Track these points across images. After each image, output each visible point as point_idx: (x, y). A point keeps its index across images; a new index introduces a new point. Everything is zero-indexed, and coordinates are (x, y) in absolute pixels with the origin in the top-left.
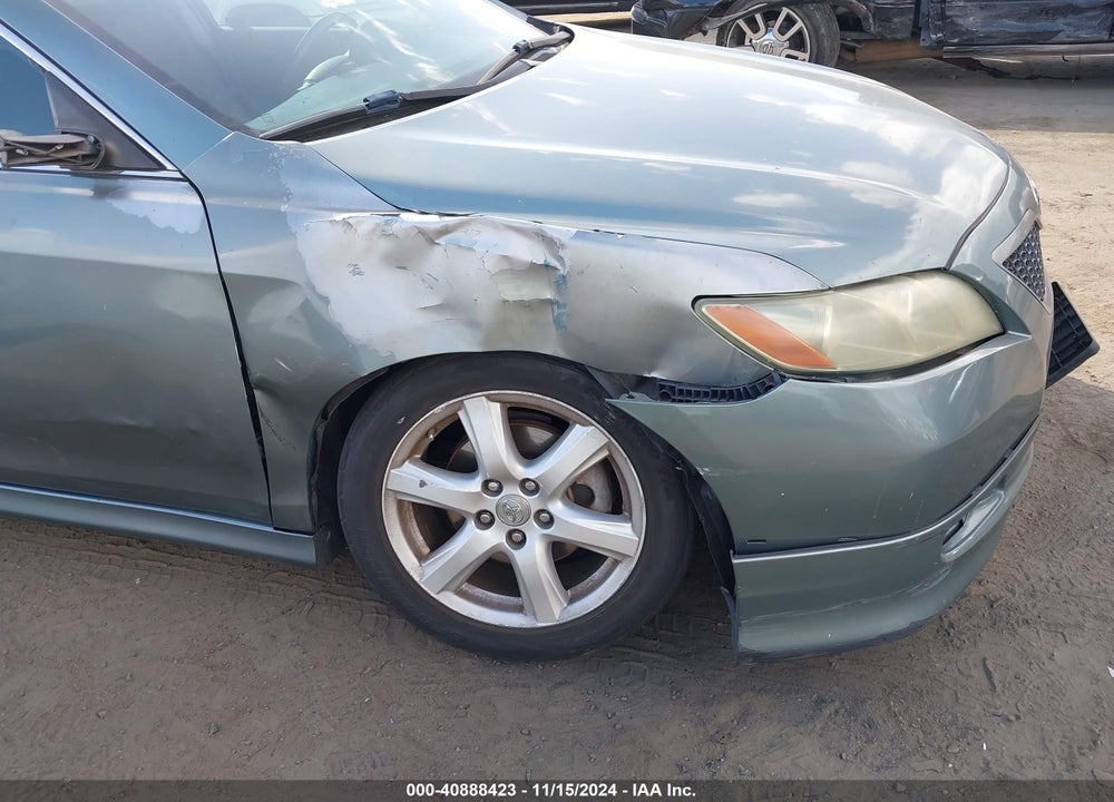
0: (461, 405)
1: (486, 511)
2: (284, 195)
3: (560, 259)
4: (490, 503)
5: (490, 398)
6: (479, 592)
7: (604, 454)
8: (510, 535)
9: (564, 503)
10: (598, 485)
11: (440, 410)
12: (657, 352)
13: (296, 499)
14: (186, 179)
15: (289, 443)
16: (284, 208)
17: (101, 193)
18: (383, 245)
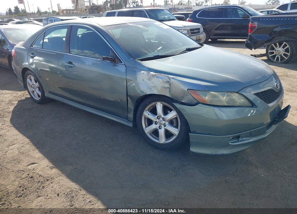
0: (157, 104)
1: (157, 122)
2: (136, 68)
3: (170, 81)
4: (157, 120)
5: (161, 103)
6: (153, 135)
7: (176, 116)
8: (159, 126)
9: (168, 123)
10: (175, 121)
11: (153, 103)
12: (183, 97)
13: (131, 115)
14: (125, 65)
15: (131, 106)
16: (136, 70)
17: (114, 65)
18: (147, 77)
